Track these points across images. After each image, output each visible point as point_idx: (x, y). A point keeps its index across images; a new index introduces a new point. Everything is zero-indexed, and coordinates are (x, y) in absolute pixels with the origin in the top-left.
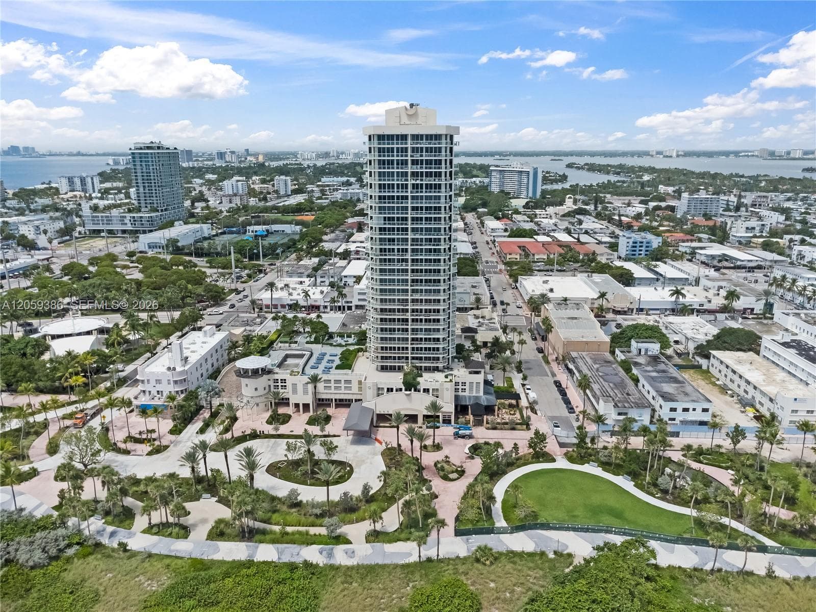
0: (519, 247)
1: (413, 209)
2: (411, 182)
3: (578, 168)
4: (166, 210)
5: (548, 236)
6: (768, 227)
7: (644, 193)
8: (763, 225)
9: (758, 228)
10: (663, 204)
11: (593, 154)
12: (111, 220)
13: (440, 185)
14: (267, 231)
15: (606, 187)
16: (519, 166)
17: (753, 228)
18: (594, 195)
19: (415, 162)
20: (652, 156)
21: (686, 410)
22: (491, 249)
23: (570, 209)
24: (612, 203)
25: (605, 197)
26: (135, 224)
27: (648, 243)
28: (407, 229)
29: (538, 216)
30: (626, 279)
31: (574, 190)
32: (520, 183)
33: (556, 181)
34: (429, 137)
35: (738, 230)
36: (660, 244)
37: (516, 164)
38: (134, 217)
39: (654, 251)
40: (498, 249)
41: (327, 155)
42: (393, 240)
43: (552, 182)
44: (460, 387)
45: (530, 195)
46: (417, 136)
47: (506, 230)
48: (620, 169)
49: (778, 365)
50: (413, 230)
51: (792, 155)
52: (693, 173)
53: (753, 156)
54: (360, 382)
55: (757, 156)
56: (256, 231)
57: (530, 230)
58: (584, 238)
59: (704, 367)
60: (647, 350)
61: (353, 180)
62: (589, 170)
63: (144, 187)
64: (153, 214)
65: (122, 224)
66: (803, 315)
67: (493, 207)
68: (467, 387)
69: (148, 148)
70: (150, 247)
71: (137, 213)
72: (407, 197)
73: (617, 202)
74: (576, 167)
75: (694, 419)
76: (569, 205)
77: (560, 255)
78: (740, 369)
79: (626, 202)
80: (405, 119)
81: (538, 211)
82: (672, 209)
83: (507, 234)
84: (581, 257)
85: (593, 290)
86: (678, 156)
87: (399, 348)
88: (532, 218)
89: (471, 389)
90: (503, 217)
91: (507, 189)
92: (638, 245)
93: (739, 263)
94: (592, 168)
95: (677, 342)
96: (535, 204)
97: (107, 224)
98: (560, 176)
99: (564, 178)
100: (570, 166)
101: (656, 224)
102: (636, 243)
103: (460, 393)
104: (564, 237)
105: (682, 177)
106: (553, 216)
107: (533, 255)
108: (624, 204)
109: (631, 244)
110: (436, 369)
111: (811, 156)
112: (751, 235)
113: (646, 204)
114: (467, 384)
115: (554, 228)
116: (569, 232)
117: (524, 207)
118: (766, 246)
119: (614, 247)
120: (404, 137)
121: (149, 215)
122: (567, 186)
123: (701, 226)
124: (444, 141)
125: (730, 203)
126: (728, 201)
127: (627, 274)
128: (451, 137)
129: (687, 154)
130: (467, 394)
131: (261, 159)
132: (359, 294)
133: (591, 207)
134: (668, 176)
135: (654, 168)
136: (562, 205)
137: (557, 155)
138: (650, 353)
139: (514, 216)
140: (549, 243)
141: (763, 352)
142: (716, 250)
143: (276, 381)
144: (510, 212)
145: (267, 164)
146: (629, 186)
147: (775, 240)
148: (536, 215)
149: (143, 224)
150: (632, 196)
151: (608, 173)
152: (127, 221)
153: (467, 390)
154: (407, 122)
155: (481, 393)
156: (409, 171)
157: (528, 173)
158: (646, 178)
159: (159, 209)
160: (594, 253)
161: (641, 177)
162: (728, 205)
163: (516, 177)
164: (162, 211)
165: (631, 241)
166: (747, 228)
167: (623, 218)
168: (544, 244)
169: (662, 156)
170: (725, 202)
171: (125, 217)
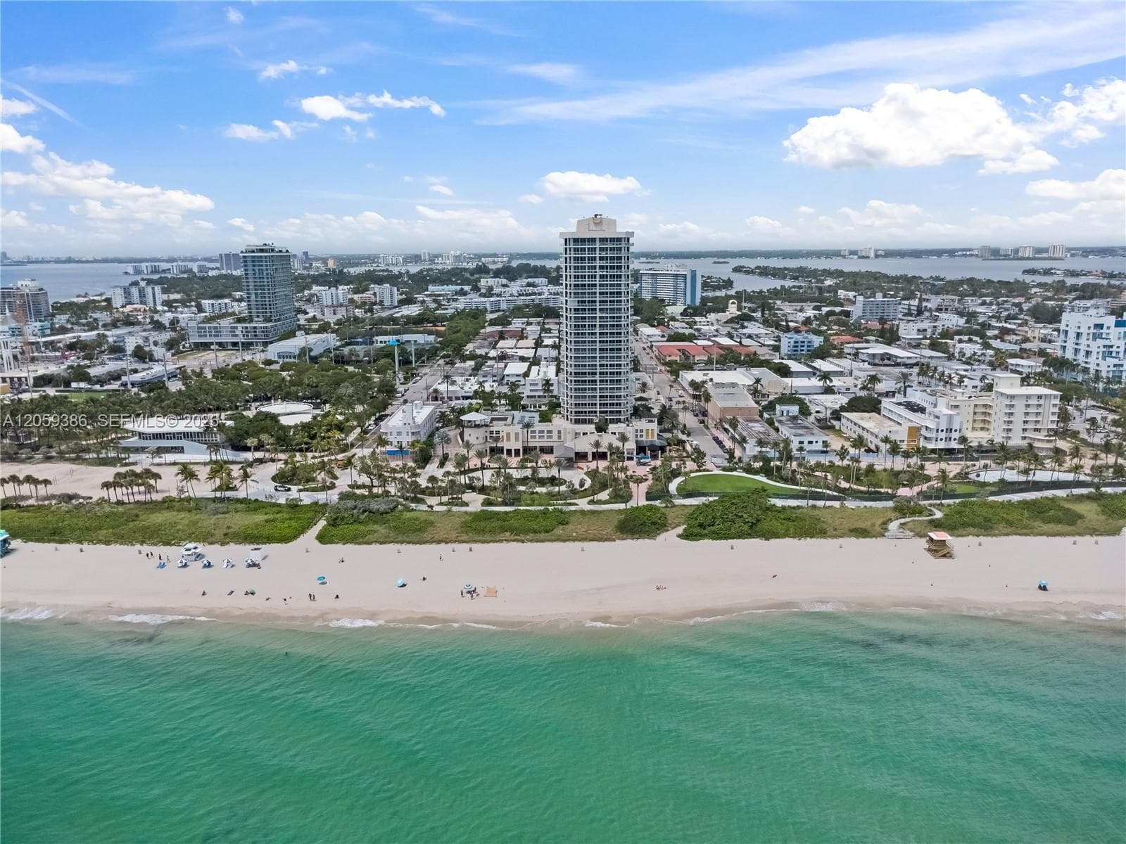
0: (679, 350)
1: (600, 293)
2: (599, 273)
3: (748, 272)
4: (279, 320)
5: (709, 340)
6: (941, 328)
7: (820, 298)
8: (935, 327)
9: (929, 331)
10: (838, 309)
11: (768, 255)
12: (220, 332)
13: (621, 275)
14: (398, 341)
15: (776, 294)
16: (674, 268)
17: (925, 330)
18: (763, 301)
19: (601, 259)
20: (844, 257)
21: (810, 442)
22: (648, 354)
23: (734, 315)
24: (782, 310)
25: (775, 303)
26: (247, 336)
27: (809, 342)
28: (595, 309)
29: (698, 323)
30: (784, 371)
31: (739, 296)
32: (676, 287)
33: (719, 288)
34: (612, 240)
35: (909, 331)
36: (822, 344)
37: (670, 267)
38: (247, 328)
39: (815, 350)
40: (657, 353)
41: (417, 259)
42: (585, 318)
43: (715, 288)
44: (639, 434)
45: (689, 302)
46: (603, 239)
47: (663, 336)
48: (800, 273)
49: (891, 419)
50: (601, 310)
51: (1020, 254)
52: (886, 276)
53: (972, 255)
54: (559, 432)
55: (977, 256)
56: (385, 342)
57: (690, 334)
58: (746, 342)
59: (837, 428)
60: (788, 412)
61: (467, 288)
62: (760, 274)
63: (256, 294)
64: (267, 325)
65: (233, 336)
66: (928, 391)
67: (647, 314)
68: (644, 433)
69: (262, 251)
70: (279, 357)
71: (249, 323)
72: (595, 285)
73: (787, 308)
74: (745, 272)
75: (817, 449)
76: (733, 310)
77: (721, 356)
78: (860, 422)
79: (798, 308)
80: (593, 227)
81: (697, 319)
82: (847, 314)
83: (665, 339)
84: (742, 358)
85: (749, 378)
86: (877, 256)
87: (589, 404)
88: (691, 325)
89: (647, 435)
90: (658, 325)
91: (661, 295)
92: (800, 344)
93: (899, 360)
94: (764, 272)
95: (818, 412)
96: (692, 312)
97: (215, 336)
98: (724, 281)
99: (729, 284)
100: (737, 270)
101: (825, 328)
102: (797, 342)
103: (639, 439)
104: (726, 341)
105: (872, 282)
106: (715, 322)
107: (694, 356)
108: (796, 310)
109: (792, 343)
110: (619, 421)
111: (1045, 255)
112: (921, 337)
113: (819, 310)
114: (644, 431)
115: (716, 333)
116: (731, 337)
117: (682, 314)
118: (933, 346)
119: (776, 349)
120: (593, 240)
121: (264, 325)
122: (732, 292)
123: (874, 330)
124: (623, 242)
125: (912, 308)
126: (909, 305)
127: (784, 367)
128: (628, 239)
129: (890, 254)
130: (644, 439)
131: (331, 264)
132: (531, 384)
133: (758, 315)
134: (855, 281)
135: (842, 271)
136: (725, 312)
137: (721, 256)
138: (790, 414)
139: (671, 323)
140: (710, 346)
141: (883, 412)
142: (880, 349)
143: (491, 432)
144: (666, 320)
145: (345, 270)
146: (805, 292)
147: (944, 341)
148: (695, 323)
149: (256, 336)
150: (805, 302)
151: (784, 278)
152: (238, 332)
153: (644, 436)
154: (594, 229)
155: (656, 438)
156: (598, 265)
157: (685, 276)
158: (828, 282)
159: (273, 318)
160: (755, 354)
161: (822, 282)
162: (909, 309)
163: (671, 282)
164: (275, 320)
165: (792, 341)
166: (919, 330)
167: (790, 324)
168: (704, 347)
169: (856, 257)
170: (906, 307)
171: (236, 328)
